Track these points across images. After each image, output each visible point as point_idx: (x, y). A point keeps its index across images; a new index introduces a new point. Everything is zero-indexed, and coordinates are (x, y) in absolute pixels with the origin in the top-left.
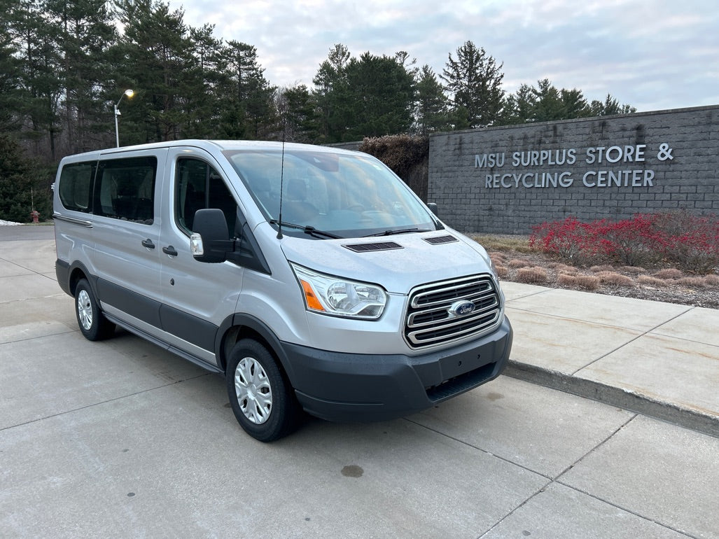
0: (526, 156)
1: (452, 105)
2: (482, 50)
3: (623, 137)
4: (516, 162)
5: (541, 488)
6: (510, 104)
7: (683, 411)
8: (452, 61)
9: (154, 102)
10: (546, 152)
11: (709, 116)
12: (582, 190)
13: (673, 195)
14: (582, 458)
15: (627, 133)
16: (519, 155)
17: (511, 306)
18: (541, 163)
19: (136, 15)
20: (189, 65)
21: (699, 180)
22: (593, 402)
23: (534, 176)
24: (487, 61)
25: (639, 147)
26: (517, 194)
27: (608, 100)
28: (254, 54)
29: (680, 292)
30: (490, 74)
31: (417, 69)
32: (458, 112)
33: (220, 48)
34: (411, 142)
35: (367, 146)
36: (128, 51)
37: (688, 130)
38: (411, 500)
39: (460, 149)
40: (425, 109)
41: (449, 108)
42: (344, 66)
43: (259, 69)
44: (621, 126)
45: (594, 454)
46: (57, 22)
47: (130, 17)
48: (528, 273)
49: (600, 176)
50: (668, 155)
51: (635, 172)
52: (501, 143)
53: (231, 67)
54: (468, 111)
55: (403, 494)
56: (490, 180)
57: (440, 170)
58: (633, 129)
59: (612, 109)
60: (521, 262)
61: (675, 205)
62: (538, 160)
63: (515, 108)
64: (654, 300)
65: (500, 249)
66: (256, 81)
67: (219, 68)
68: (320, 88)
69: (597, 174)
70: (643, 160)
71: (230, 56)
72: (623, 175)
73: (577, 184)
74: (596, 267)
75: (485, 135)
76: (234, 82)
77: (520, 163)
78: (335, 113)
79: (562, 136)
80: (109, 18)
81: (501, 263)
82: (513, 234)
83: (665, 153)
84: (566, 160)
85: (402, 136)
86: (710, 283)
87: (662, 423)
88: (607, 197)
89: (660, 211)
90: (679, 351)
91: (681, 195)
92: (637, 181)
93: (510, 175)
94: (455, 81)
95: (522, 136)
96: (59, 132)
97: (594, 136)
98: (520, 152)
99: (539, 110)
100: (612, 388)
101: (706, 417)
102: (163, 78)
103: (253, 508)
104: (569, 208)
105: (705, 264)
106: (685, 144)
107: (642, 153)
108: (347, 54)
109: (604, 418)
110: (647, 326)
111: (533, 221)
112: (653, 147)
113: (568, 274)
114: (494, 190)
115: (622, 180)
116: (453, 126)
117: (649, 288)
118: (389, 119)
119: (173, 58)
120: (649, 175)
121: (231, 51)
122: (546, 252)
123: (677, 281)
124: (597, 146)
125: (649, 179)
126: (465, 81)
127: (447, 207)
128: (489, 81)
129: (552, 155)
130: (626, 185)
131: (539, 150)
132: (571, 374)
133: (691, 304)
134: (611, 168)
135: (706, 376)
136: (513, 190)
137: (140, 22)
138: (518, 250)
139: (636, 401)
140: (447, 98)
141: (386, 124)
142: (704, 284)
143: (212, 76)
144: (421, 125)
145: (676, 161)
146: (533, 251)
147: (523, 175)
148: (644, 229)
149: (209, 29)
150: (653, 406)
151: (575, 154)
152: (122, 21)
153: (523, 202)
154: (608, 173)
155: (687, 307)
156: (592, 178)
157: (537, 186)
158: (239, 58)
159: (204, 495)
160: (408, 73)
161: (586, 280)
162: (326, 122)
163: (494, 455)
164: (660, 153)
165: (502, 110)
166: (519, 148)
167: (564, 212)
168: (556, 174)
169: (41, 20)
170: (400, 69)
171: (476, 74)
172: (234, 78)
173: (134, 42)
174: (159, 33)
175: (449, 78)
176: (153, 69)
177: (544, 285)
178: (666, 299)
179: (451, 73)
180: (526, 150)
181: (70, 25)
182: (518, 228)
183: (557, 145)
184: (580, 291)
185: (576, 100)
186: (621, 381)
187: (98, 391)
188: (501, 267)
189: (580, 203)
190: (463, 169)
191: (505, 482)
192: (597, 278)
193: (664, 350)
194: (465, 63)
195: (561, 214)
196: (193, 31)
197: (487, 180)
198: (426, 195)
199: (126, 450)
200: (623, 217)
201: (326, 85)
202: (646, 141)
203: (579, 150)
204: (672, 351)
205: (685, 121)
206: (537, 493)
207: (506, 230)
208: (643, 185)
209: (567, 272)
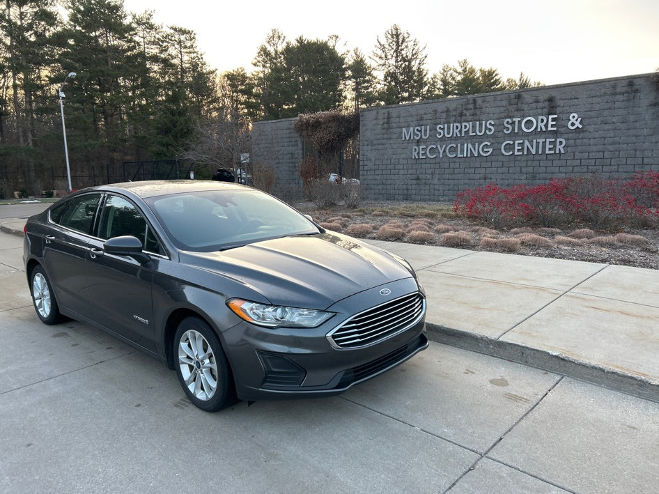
0: (449, 128)
1: (381, 84)
2: (407, 33)
3: (536, 108)
4: (440, 134)
5: (470, 465)
6: (434, 82)
7: (608, 372)
8: (380, 44)
9: (100, 84)
10: (467, 124)
11: (614, 87)
12: (501, 158)
13: (582, 160)
14: (512, 428)
15: (540, 105)
16: (442, 127)
17: (437, 270)
18: (463, 135)
19: (78, 1)
20: (131, 49)
21: (606, 146)
22: (519, 365)
23: (457, 146)
24: (412, 43)
25: (551, 117)
26: (442, 164)
28: (194, 38)
29: (595, 251)
30: (415, 55)
32: (387, 90)
33: (161, 32)
34: (343, 117)
35: (302, 122)
36: (71, 36)
37: (595, 100)
39: (388, 123)
40: (357, 88)
41: (379, 87)
42: (280, 48)
43: (200, 52)
44: (534, 98)
45: (523, 422)
47: (73, 4)
48: (453, 238)
49: (516, 145)
50: (577, 124)
51: (548, 140)
52: (425, 117)
53: (173, 51)
54: (396, 89)
56: (417, 152)
57: (371, 143)
58: (545, 101)
59: (524, 86)
60: (447, 227)
61: (585, 169)
62: (460, 132)
63: (438, 86)
64: (571, 259)
65: (428, 216)
66: (197, 64)
67: (162, 52)
68: (258, 69)
69: (514, 143)
70: (555, 129)
71: (171, 40)
72: (538, 143)
73: (497, 152)
74: (516, 229)
75: (411, 109)
76: (176, 65)
77: (444, 134)
78: (273, 92)
79: (481, 108)
81: (428, 229)
82: (439, 201)
83: (575, 122)
84: (485, 132)
86: (621, 241)
87: (589, 385)
88: (524, 164)
89: (572, 176)
90: (599, 309)
91: (590, 161)
92: (550, 149)
93: (434, 147)
94: (383, 61)
95: (445, 109)
97: (511, 108)
98: (443, 124)
99: (460, 87)
100: (538, 351)
101: (631, 378)
102: (107, 61)
104: (489, 175)
105: (615, 224)
106: (592, 114)
107: (554, 123)
109: (527, 383)
110: (567, 286)
111: (457, 189)
112: (563, 117)
113: (491, 237)
114: (420, 161)
115: (536, 147)
116: (383, 103)
117: (566, 248)
118: (324, 97)
119: (116, 42)
120: (561, 143)
121: (172, 35)
122: (469, 217)
123: (591, 240)
124: (513, 117)
125: (561, 147)
126: (392, 62)
127: (378, 177)
128: (414, 61)
129: (473, 127)
130: (540, 153)
131: (460, 122)
132: (496, 337)
133: (605, 262)
134: (527, 138)
135: (628, 335)
137: (82, 9)
138: (444, 216)
139: (562, 363)
140: (377, 77)
141: (321, 102)
142: (616, 243)
143: (155, 59)
144: (353, 103)
145: (585, 129)
146: (457, 217)
147: (446, 146)
148: (559, 192)
149: (150, 15)
150: (580, 368)
151: (493, 125)
152: (65, 8)
153: (447, 171)
154: (524, 142)
155: (603, 265)
156: (509, 147)
157: (459, 156)
158: (180, 42)
160: (339, 55)
161: (508, 242)
162: (265, 101)
164: (570, 123)
165: (426, 87)
166: (443, 121)
167: (485, 179)
168: (477, 144)
170: (332, 53)
171: (402, 55)
172: (176, 61)
173: (77, 28)
174: (101, 18)
175: (377, 59)
176: (96, 53)
177: (468, 248)
178: (582, 258)
179: (379, 54)
180: (449, 123)
181: (14, 12)
182: (443, 195)
183: (477, 117)
184: (502, 252)
185: (493, 78)
186: (546, 344)
187: (11, 377)
188: (428, 233)
189: (499, 170)
190: (392, 141)
191: (433, 461)
192: (518, 240)
193: (585, 309)
194: (391, 45)
195: (482, 181)
196: (134, 17)
197: (414, 150)
198: (359, 168)
199: (29, 445)
200: (538, 182)
201: (264, 66)
202: (558, 112)
203: (497, 122)
204: (593, 310)
205: (593, 92)
206: (467, 472)
207: (432, 197)
208: (555, 152)
209: (489, 235)
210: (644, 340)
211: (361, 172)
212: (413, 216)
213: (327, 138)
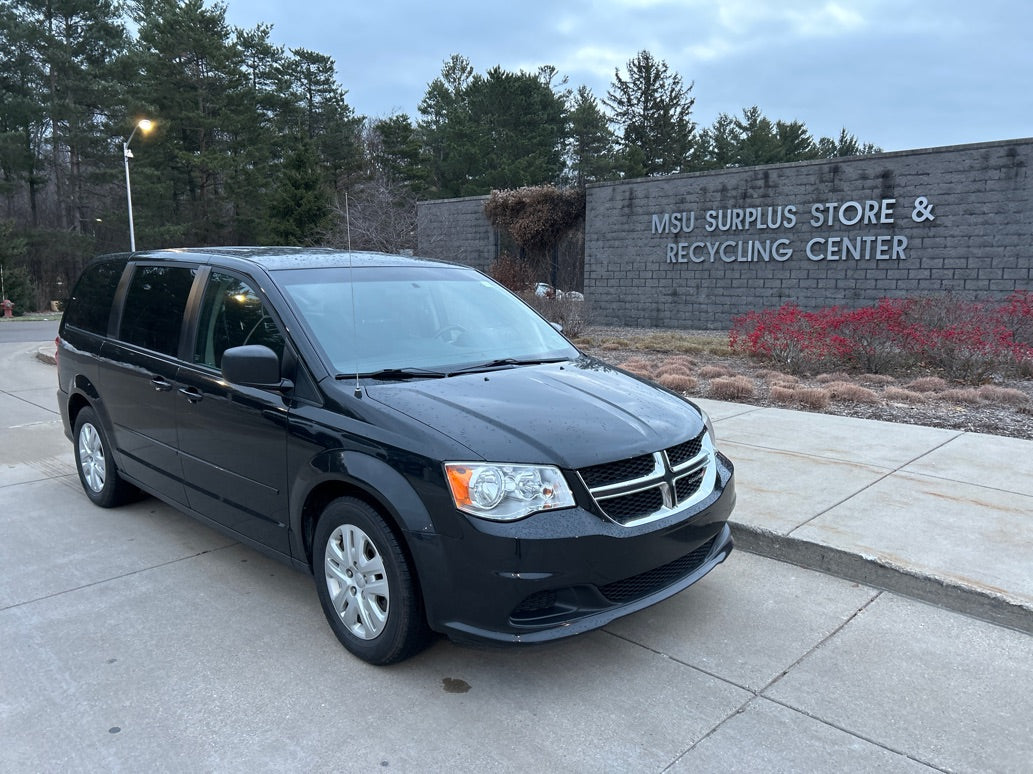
0: (725, 216)
1: (620, 144)
2: (664, 65)
3: (863, 188)
4: (711, 225)
5: (739, 706)
6: (704, 142)
7: (948, 586)
8: (620, 80)
9: (185, 138)
10: (753, 211)
11: (986, 158)
12: (805, 265)
13: (934, 271)
14: (801, 659)
15: (869, 183)
16: (714, 213)
19: (155, 10)
20: (234, 84)
21: (971, 249)
22: (818, 574)
23: (737, 245)
24: (671, 81)
25: (885, 202)
26: (713, 272)
27: (843, 137)
28: (331, 69)
29: (944, 410)
30: (675, 99)
31: (570, 92)
32: (630, 154)
33: (281, 59)
34: (560, 197)
35: (496, 202)
36: (143, 64)
37: (955, 177)
38: (544, 729)
39: (630, 206)
40: (581, 151)
41: (617, 147)
42: (464, 87)
43: (339, 91)
44: (860, 172)
45: (818, 652)
46: (38, 21)
47: (147, 14)
48: (726, 386)
49: (830, 244)
50: (927, 214)
51: (880, 238)
52: (688, 197)
53: (298, 89)
54: (643, 152)
55: (533, 720)
56: (674, 252)
57: (602, 237)
58: (877, 177)
59: (848, 149)
60: (718, 369)
61: (937, 286)
62: (743, 222)
63: (711, 148)
64: (906, 422)
65: (687, 351)
66: (335, 109)
67: (280, 89)
68: (429, 118)
69: (827, 242)
70: (891, 221)
71: (296, 71)
72: (863, 242)
73: (799, 256)
74: (825, 375)
75: (666, 186)
76: (303, 111)
77: (717, 226)
78: (452, 155)
79: (776, 186)
80: (114, 15)
81: (688, 372)
82: (706, 329)
83: (923, 211)
84: (782, 223)
85: (547, 188)
86: (987, 398)
87: (918, 604)
88: (841, 275)
89: (915, 295)
90: (942, 496)
91: (946, 272)
92: (883, 252)
93: (702, 245)
94: (625, 109)
95: (720, 187)
96: (43, 183)
97: (822, 187)
98: (717, 210)
99: (745, 151)
100: (845, 553)
101: (982, 595)
102: (197, 103)
103: (302, 748)
104: (787, 292)
105: (980, 371)
106: (951, 198)
107: (890, 211)
108: (469, 69)
109: (832, 597)
110: (896, 461)
111: (735, 311)
112: (905, 202)
113: (785, 387)
114: (679, 267)
115: (861, 250)
116: (622, 174)
117: (900, 405)
118: (530, 164)
119: (210, 74)
120: (900, 242)
121: (297, 64)
122: (753, 355)
123: (940, 395)
124: (827, 201)
125: (900, 249)
126: (639, 109)
127: (612, 290)
128: (673, 109)
129: (762, 215)
130: (867, 257)
131: (743, 208)
132: (785, 533)
133: (959, 428)
134: (847, 233)
135: (981, 534)
136: (706, 265)
137: (161, 21)
138: (714, 352)
139: (881, 572)
140: (613, 134)
141: (525, 171)
142: (978, 399)
143: (269, 101)
144: (576, 173)
145: (938, 222)
146: (734, 353)
147: (720, 244)
148: (892, 320)
149: (264, 31)
150: (906, 579)
151: (795, 213)
152: (135, 19)
153: (721, 283)
154: (842, 240)
155: (954, 432)
156: (819, 248)
157: (741, 259)
158: (309, 75)
159: (227, 730)
160: (556, 97)
161: (810, 395)
162: (437, 168)
163: (671, 658)
164: (916, 211)
165: (692, 150)
166: (715, 204)
167: (780, 296)
168: (768, 242)
169: (12, 17)
170: (546, 92)
171: (655, 99)
172: (302, 104)
173: (153, 50)
174: (189, 37)
175: (615, 105)
176: (181, 89)
177: (749, 403)
178: (924, 421)
179: (619, 97)
180: (725, 208)
181: (57, 25)
182: (715, 321)
183: (769, 201)
184: (801, 410)
185: (798, 137)
186: (859, 543)
187: (77, 569)
188: (687, 378)
189: (803, 284)
190: (635, 235)
191: (685, 699)
192: (825, 391)
193: (922, 496)
194: (638, 83)
195: (775, 300)
196: (240, 34)
197: (669, 250)
198: (582, 274)
199: (112, 661)
200: (863, 303)
201: (438, 114)
202: (896, 193)
203: (801, 208)
204: (932, 497)
205: (952, 165)
206: (733, 715)
207: (696, 323)
208: (891, 257)
209: (782, 384)
210: (1006, 541)
211: (586, 282)
212: (665, 352)
213: (535, 228)
